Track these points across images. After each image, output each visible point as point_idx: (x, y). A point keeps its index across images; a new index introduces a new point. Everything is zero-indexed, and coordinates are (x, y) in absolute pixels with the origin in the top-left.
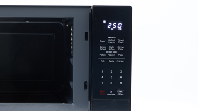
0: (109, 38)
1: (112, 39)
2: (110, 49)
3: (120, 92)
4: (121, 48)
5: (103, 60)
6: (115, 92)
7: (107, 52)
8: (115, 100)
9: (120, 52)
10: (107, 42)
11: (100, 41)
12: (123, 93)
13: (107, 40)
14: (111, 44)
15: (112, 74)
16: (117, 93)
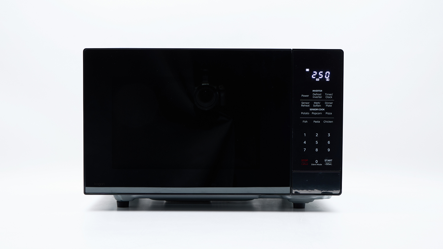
0: (313, 91)
1: (317, 93)
2: (314, 106)
3: (328, 162)
4: (329, 105)
5: (305, 120)
6: (321, 161)
7: (311, 110)
8: (321, 172)
9: (328, 109)
10: (311, 97)
11: (302, 95)
12: (332, 162)
13: (311, 94)
14: (316, 99)
15: (317, 139)
16: (324, 163)
